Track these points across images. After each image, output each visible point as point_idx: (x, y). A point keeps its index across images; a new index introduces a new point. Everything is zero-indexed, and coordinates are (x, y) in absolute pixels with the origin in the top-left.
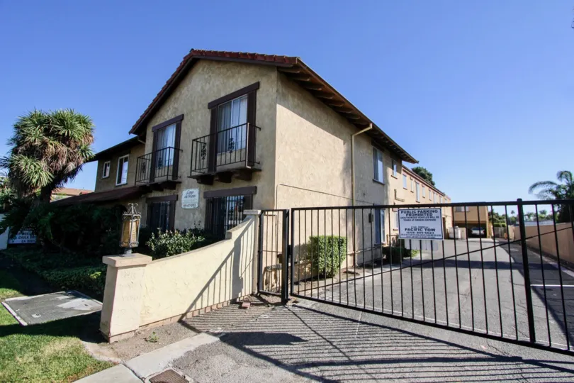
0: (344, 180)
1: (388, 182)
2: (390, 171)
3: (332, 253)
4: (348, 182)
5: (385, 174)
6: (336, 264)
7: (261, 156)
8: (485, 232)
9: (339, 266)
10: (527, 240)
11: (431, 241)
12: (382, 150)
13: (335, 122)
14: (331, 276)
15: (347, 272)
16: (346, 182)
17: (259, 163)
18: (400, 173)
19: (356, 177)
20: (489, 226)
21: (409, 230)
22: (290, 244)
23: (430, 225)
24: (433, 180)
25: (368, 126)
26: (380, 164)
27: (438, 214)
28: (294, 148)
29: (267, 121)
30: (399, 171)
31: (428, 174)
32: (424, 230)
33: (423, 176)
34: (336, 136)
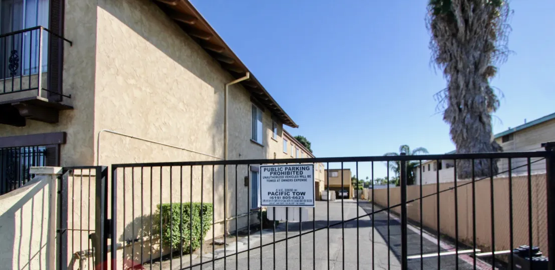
0: (213, 137)
1: (267, 145)
2: (270, 132)
3: (190, 224)
4: (219, 140)
5: (265, 136)
6: (196, 237)
7: (73, 87)
8: (348, 194)
9: (201, 239)
10: (407, 205)
11: (300, 208)
12: (263, 110)
13: (201, 61)
14: (190, 251)
15: (214, 244)
16: (216, 139)
17: (70, 97)
18: (281, 136)
19: (230, 135)
20: (352, 190)
21: (273, 194)
22: (109, 217)
23: (299, 186)
24: (312, 148)
25: (245, 75)
26: (259, 124)
27: (309, 173)
28: (132, 82)
29: (81, 31)
30: (279, 134)
31: (307, 143)
32: (291, 195)
33: (303, 144)
34: (204, 80)
